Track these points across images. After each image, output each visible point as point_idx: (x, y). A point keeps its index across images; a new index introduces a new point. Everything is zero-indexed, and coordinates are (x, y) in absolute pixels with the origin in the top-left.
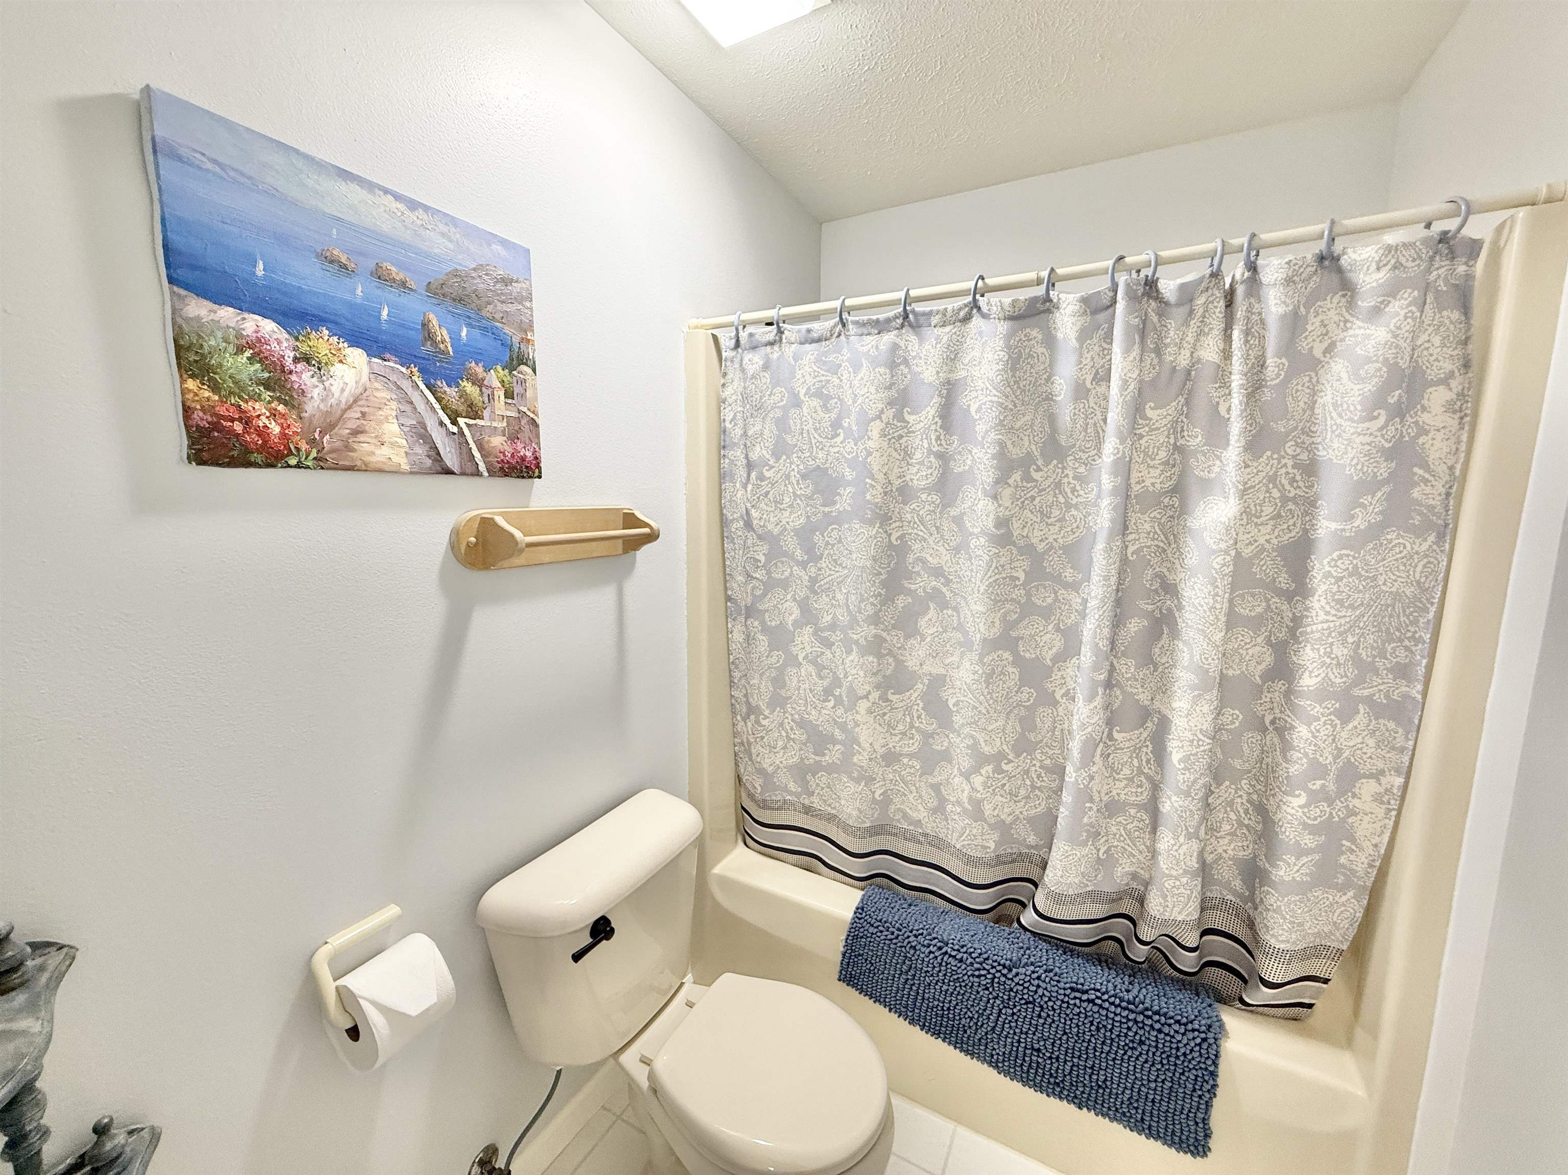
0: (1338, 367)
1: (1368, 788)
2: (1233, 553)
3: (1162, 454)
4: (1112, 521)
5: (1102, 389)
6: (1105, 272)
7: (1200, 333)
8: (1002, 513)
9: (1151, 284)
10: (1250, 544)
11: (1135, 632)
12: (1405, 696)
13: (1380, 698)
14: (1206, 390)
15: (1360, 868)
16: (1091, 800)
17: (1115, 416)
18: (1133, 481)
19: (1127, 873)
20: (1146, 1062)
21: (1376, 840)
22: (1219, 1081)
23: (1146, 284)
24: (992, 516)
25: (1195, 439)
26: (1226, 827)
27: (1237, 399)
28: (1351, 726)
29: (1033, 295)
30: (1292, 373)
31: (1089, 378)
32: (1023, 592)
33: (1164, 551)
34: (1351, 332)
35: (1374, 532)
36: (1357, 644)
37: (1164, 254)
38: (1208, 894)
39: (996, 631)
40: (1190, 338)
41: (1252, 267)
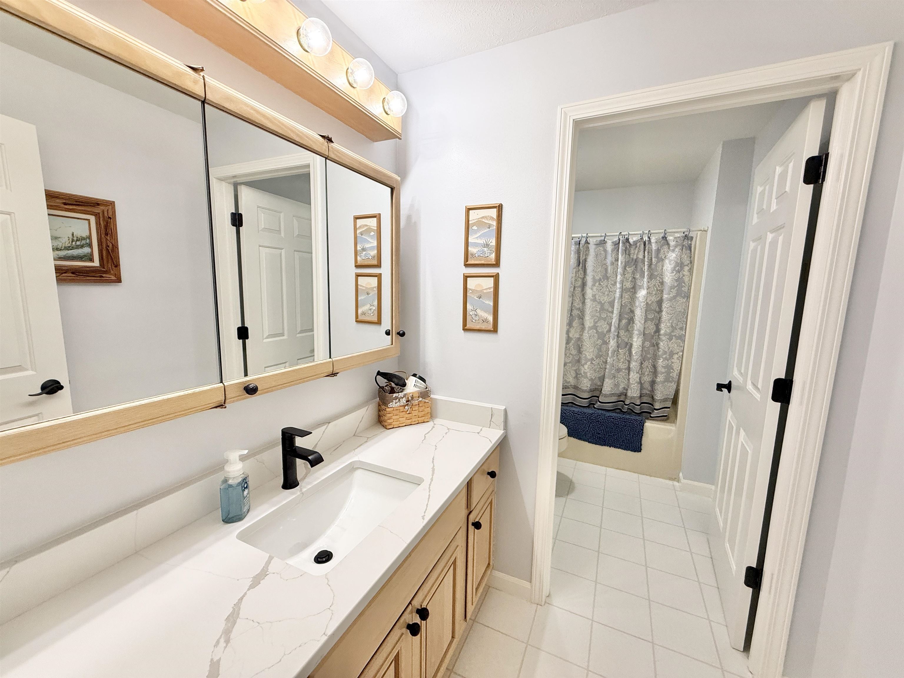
0: (667, 261)
1: (676, 356)
2: (646, 302)
3: (630, 279)
4: (619, 295)
5: (617, 263)
6: (617, 235)
7: (638, 252)
8: (594, 293)
9: (627, 240)
10: (650, 301)
11: (625, 323)
12: (682, 334)
13: (677, 335)
14: (640, 264)
15: (675, 376)
16: (614, 367)
17: (620, 270)
18: (623, 285)
19: (622, 388)
20: (627, 431)
21: (677, 369)
22: (644, 432)
23: (626, 239)
24: (591, 294)
25: (638, 276)
26: (646, 373)
27: (646, 267)
28: (671, 342)
29: (600, 239)
30: (658, 262)
31: (614, 260)
32: (599, 314)
33: (631, 302)
34: (669, 254)
35: (674, 297)
36: (672, 323)
37: (630, 233)
38: (642, 392)
39: (592, 324)
40: (636, 252)
41: (649, 238)
